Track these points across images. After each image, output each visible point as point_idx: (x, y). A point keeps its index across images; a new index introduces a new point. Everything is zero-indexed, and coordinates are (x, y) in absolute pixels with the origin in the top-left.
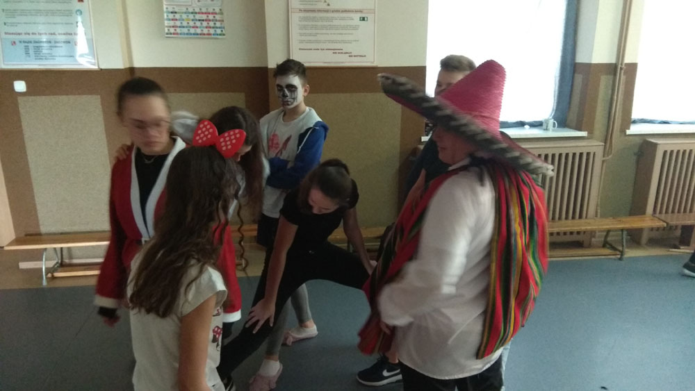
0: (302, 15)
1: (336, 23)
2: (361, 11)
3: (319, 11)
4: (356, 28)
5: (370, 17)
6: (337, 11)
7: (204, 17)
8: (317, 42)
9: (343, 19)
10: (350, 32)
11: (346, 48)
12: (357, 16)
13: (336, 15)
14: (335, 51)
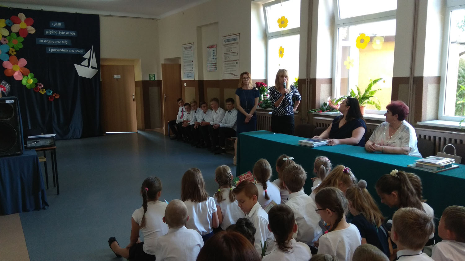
0: (225, 63)
1: (232, 65)
2: (236, 60)
3: (228, 61)
4: (235, 66)
5: (238, 62)
6: (232, 61)
7: (213, 65)
8: (227, 71)
9: (233, 63)
10: (234, 67)
11: (234, 73)
12: (235, 62)
13: (232, 62)
14: (231, 74)
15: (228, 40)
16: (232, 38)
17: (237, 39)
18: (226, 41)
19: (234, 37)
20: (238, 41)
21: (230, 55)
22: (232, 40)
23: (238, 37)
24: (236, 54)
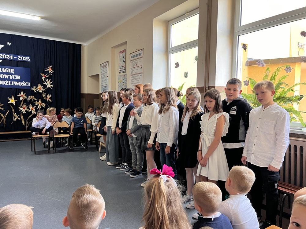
0: (132, 76)
2: (140, 73)
3: (134, 75)
4: (139, 78)
5: (142, 75)
6: (137, 74)
9: (137, 76)
10: (139, 80)
12: (140, 75)
15: (134, 56)
16: (137, 54)
17: (141, 54)
18: (132, 57)
19: (139, 52)
20: (142, 55)
21: (136, 69)
22: (137, 55)
23: (142, 52)
24: (139, 68)
